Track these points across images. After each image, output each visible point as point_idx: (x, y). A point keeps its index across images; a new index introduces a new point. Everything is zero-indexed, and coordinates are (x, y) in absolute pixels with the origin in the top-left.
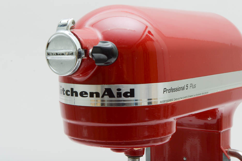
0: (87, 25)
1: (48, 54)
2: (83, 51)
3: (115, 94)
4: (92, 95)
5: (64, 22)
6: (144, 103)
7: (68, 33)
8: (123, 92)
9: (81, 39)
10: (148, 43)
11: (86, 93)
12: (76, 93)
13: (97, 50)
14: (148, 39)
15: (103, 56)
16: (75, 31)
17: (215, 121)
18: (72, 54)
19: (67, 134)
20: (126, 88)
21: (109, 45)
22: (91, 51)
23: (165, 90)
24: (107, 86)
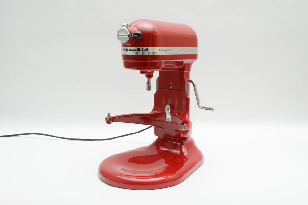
0: (132, 26)
1: (118, 36)
2: (130, 35)
3: (141, 50)
4: (133, 50)
5: (124, 24)
6: (151, 54)
7: (125, 28)
8: (144, 49)
9: (130, 31)
10: (154, 33)
11: (131, 50)
12: (128, 50)
13: (135, 34)
14: (154, 32)
15: (137, 36)
16: (128, 28)
17: (182, 67)
18: (126, 35)
19: (124, 66)
20: (145, 48)
21: (139, 32)
22: (133, 34)
23: (159, 50)
24: (138, 47)
